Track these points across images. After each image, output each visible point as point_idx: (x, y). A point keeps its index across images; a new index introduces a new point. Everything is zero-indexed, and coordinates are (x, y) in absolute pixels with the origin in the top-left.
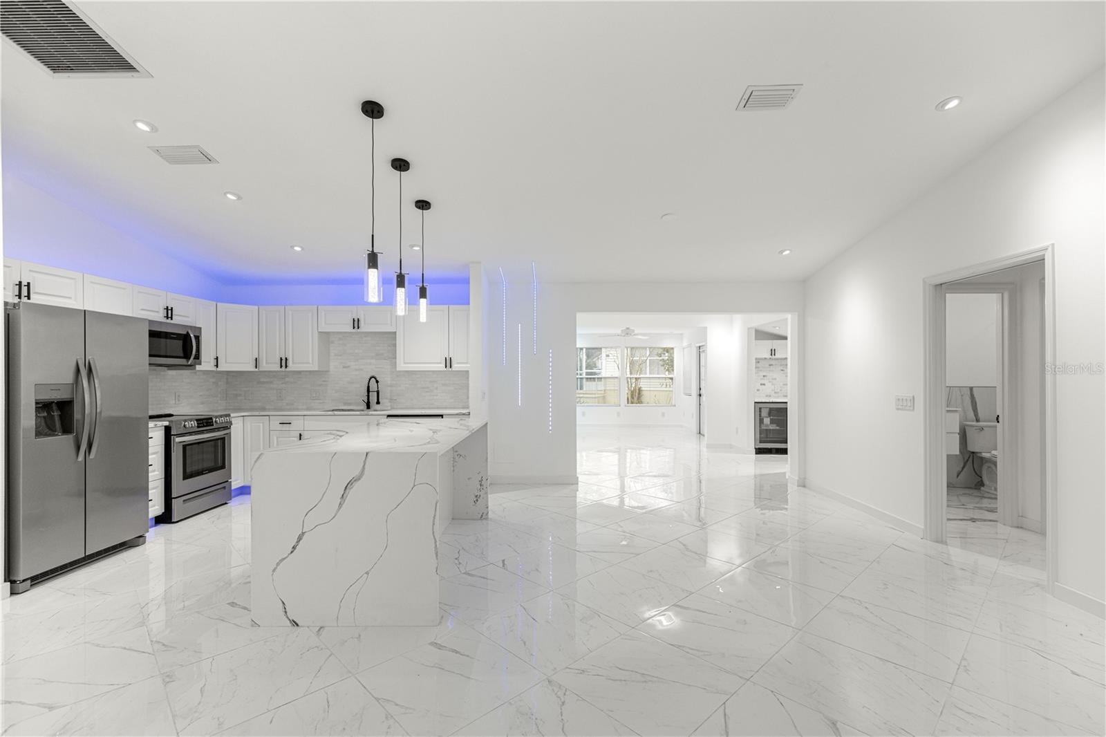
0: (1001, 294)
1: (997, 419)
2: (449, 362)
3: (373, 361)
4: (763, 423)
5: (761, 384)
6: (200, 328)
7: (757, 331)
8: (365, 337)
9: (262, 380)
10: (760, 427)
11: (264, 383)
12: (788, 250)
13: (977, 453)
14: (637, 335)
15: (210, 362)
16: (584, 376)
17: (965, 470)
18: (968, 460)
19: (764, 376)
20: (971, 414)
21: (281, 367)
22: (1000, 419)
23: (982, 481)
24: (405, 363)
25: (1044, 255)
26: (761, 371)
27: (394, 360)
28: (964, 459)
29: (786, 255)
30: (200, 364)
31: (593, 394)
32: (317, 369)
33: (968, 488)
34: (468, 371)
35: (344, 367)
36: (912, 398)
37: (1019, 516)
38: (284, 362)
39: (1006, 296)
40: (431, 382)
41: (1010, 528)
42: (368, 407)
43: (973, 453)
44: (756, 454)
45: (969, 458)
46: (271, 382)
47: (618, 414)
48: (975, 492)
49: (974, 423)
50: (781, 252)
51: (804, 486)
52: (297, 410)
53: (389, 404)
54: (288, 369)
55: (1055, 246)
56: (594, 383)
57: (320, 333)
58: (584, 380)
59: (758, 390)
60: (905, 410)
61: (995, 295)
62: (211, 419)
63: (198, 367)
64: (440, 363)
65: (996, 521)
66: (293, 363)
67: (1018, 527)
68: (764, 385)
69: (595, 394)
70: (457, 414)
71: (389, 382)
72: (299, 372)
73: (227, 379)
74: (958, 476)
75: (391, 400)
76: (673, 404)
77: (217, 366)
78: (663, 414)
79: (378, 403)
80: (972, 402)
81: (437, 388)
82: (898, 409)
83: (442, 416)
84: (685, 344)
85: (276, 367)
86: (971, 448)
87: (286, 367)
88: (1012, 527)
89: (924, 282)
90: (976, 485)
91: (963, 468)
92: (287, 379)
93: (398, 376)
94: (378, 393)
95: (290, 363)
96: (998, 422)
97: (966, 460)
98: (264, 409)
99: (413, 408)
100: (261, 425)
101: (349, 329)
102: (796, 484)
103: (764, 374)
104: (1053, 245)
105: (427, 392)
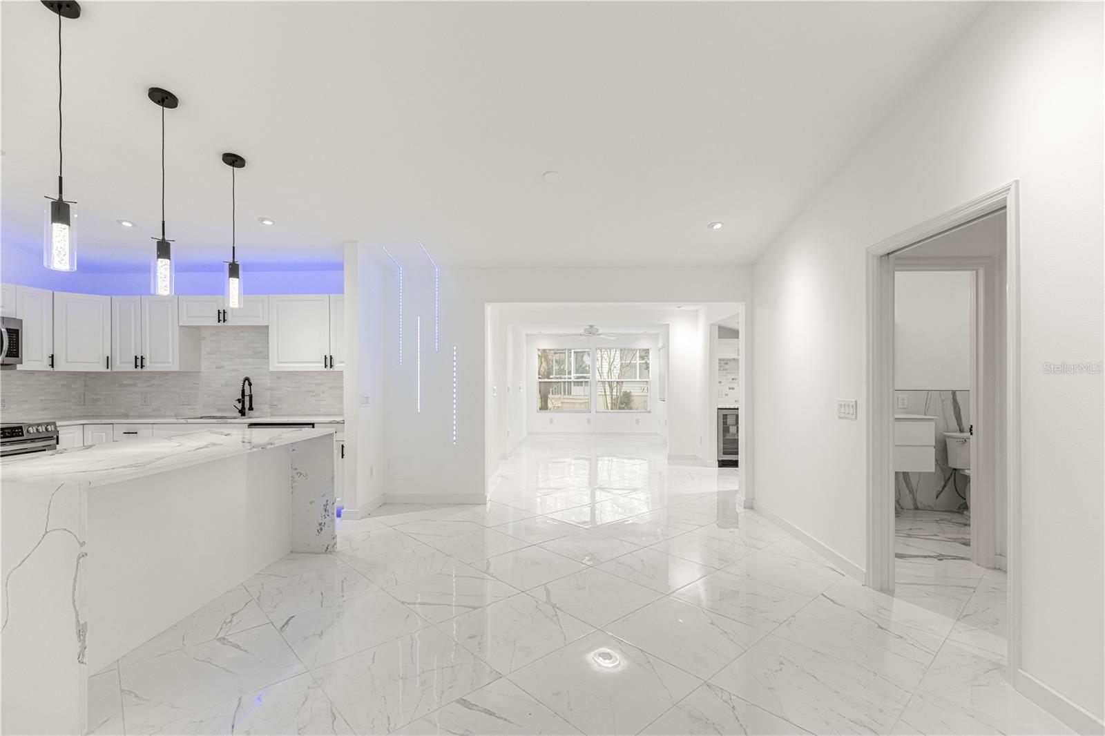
0: (975, 272)
1: (971, 430)
2: (329, 362)
3: (251, 360)
4: (729, 432)
5: (730, 389)
6: (21, 320)
7: (720, 328)
8: (242, 332)
9: (125, 382)
10: (724, 437)
11: (126, 386)
12: (719, 223)
13: (959, 469)
14: (600, 334)
15: (42, 361)
16: (573, 380)
17: (946, 489)
18: (949, 479)
19: (733, 379)
20: (953, 423)
21: (136, 366)
22: (973, 431)
23: (966, 503)
24: (279, 362)
25: (1005, 199)
26: (729, 373)
27: (266, 360)
28: (945, 477)
29: (717, 229)
30: (21, 363)
31: (579, 399)
32: (178, 370)
33: (946, 511)
34: (342, 372)
35: (217, 368)
36: (854, 404)
37: (996, 555)
38: (139, 362)
39: (981, 273)
40: (317, 384)
41: (985, 569)
42: (242, 412)
43: (955, 469)
44: (719, 466)
45: (951, 475)
46: (135, 385)
47: (589, 421)
48: (957, 518)
49: (958, 434)
50: (712, 225)
51: (752, 508)
52: (164, 416)
53: (269, 410)
54: (145, 369)
55: (1020, 183)
56: (581, 388)
57: (181, 327)
58: (572, 383)
59: (726, 395)
60: (846, 418)
61: (969, 272)
62: (21, 428)
63: (19, 367)
64: (320, 362)
65: (969, 559)
66: (151, 362)
67: (995, 569)
68: (733, 389)
69: (582, 399)
70: (330, 423)
71: (269, 385)
72: (166, 373)
73: (85, 381)
74: (937, 497)
75: (272, 406)
76: (648, 410)
77: (52, 365)
78: (637, 422)
79: (251, 409)
80: (954, 408)
81: (324, 392)
82: (840, 418)
83: (313, 425)
84: (660, 345)
85: (131, 368)
86: (952, 464)
87: (142, 367)
88: (987, 568)
89: (867, 253)
90: (959, 508)
91: (943, 488)
92: (153, 382)
93: (279, 378)
94: (251, 397)
95: (147, 362)
96: (971, 434)
97: (947, 478)
98: (126, 416)
99: (296, 415)
100: (104, 435)
101: (214, 322)
102: (743, 505)
103: (733, 377)
104: (1017, 182)
105: (312, 396)
